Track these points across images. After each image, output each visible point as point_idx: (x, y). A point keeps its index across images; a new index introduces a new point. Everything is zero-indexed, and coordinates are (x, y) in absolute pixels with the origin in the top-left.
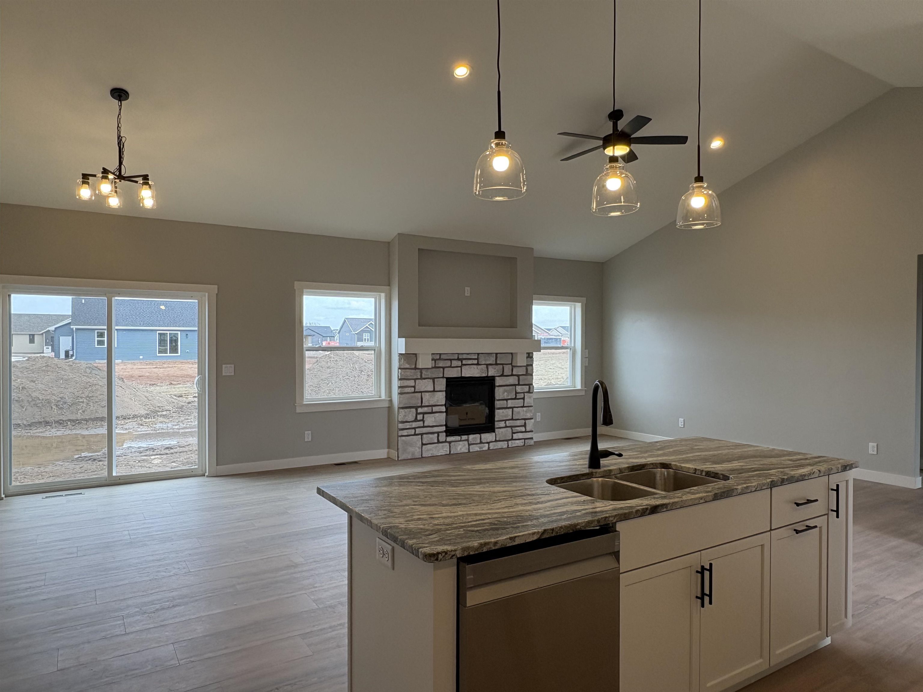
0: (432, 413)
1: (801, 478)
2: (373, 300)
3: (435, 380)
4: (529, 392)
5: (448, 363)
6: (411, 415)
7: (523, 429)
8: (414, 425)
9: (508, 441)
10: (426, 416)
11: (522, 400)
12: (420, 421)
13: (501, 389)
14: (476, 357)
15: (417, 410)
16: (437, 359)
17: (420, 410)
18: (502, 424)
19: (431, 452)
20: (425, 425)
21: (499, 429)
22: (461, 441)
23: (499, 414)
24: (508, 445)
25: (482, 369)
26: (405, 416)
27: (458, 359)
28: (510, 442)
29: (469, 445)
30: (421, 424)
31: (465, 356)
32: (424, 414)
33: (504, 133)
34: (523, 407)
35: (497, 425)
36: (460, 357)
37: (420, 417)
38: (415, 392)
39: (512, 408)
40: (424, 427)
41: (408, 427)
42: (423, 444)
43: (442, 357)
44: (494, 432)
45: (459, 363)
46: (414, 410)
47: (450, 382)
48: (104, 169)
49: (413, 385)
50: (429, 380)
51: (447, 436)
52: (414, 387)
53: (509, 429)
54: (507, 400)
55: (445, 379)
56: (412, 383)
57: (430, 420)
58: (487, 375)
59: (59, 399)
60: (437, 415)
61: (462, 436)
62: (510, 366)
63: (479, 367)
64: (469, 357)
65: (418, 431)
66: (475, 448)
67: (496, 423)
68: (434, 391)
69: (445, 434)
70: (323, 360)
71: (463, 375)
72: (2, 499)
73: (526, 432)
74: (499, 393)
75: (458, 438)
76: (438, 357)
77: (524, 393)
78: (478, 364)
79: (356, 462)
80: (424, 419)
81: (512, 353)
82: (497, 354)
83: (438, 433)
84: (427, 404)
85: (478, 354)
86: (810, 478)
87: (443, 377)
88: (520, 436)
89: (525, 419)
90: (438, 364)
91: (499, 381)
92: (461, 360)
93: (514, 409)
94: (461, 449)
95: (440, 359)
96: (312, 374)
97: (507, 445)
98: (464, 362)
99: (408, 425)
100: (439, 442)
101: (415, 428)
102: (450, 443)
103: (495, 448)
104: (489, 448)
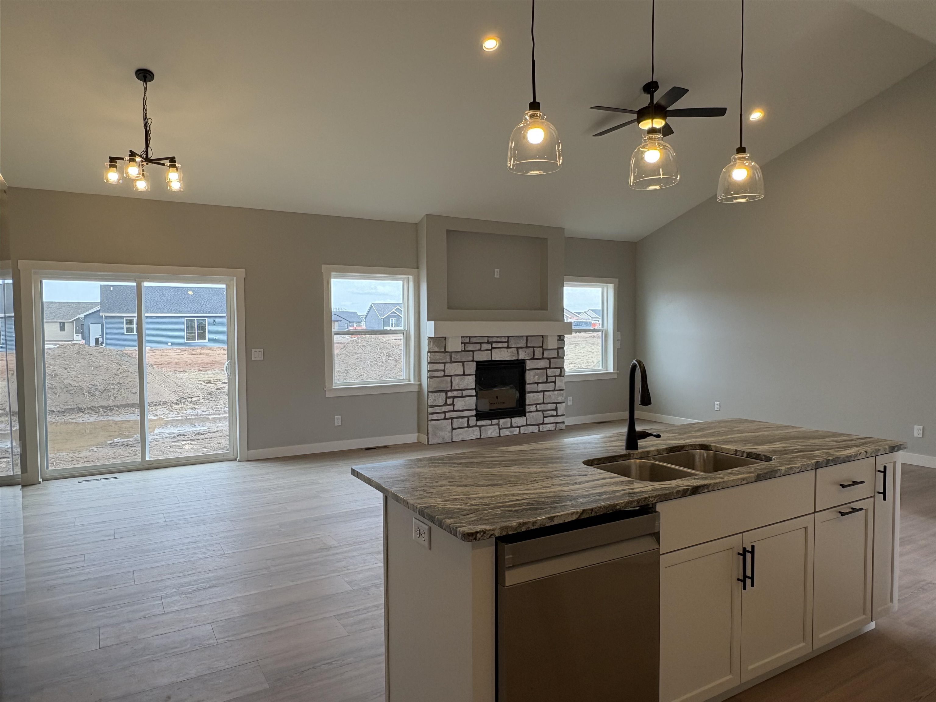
0: (462, 397)
1: (847, 459)
2: (401, 283)
3: (465, 363)
4: (560, 375)
5: (478, 347)
6: (440, 399)
7: (554, 413)
8: (444, 409)
9: (538, 425)
10: (455, 400)
11: (553, 384)
12: (450, 405)
13: (532, 372)
14: (506, 340)
15: (446, 394)
16: (467, 343)
17: (450, 394)
18: (533, 408)
19: (461, 436)
20: (456, 408)
21: (530, 413)
22: (491, 425)
23: (530, 398)
24: (539, 430)
25: (512, 352)
26: (435, 400)
27: (488, 342)
28: (541, 426)
29: (500, 429)
30: (451, 408)
31: (494, 340)
32: (454, 398)
33: (538, 103)
34: (555, 390)
35: (528, 409)
36: (490, 340)
37: (450, 401)
38: (444, 376)
39: (543, 391)
40: (454, 411)
42: (453, 429)
43: (472, 340)
44: (525, 416)
45: (489, 347)
46: (444, 394)
47: (480, 365)
48: (131, 151)
49: (443, 368)
50: (459, 363)
51: (477, 420)
52: (444, 371)
53: (540, 413)
54: (538, 383)
55: (475, 363)
56: (441, 367)
57: (460, 404)
58: (517, 358)
59: (91, 386)
60: (467, 399)
61: (493, 421)
62: (541, 349)
63: (509, 350)
64: (499, 340)
65: (448, 415)
66: (505, 433)
67: (527, 407)
68: (464, 375)
69: (475, 418)
70: (350, 345)
71: (493, 359)
72: (40, 483)
73: (557, 416)
74: (530, 377)
75: (488, 422)
76: (467, 340)
77: (555, 376)
78: (508, 347)
79: (386, 447)
80: (454, 403)
81: (542, 336)
82: (527, 337)
83: (468, 417)
84: (457, 388)
85: (508, 337)
86: (856, 459)
87: (473, 361)
88: (552, 420)
89: (556, 403)
90: (467, 347)
91: (529, 365)
92: (491, 343)
93: (545, 393)
94: (491, 433)
95: (469, 342)
96: (339, 360)
97: (538, 429)
98: (494, 345)
99: (437, 410)
100: (469, 426)
101: (444, 412)
102: (480, 427)
103: (525, 432)
104: (520, 432)
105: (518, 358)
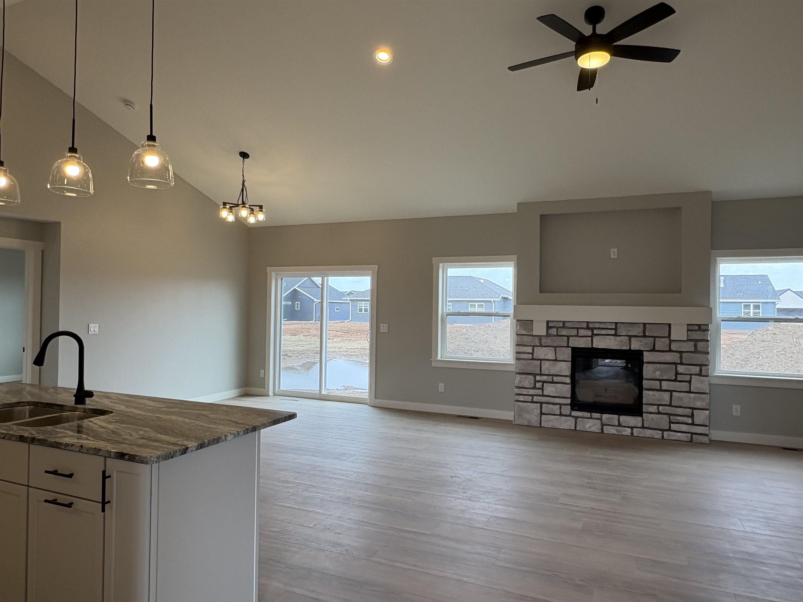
0: (553, 382)
3: (557, 348)
4: (700, 375)
5: (574, 332)
6: (528, 381)
7: (690, 421)
8: (532, 392)
9: (663, 430)
10: (545, 384)
11: (687, 384)
12: (539, 389)
13: (651, 367)
14: (614, 327)
15: (535, 377)
16: (560, 327)
17: (538, 378)
18: (653, 409)
19: (551, 423)
20: (545, 393)
21: (648, 415)
22: (591, 418)
23: (648, 396)
24: (663, 437)
25: (622, 341)
26: (520, 382)
27: (588, 328)
28: (665, 433)
29: (603, 425)
30: (540, 392)
31: (597, 326)
32: (544, 382)
34: (690, 392)
35: (645, 408)
36: (591, 326)
37: (539, 385)
38: (533, 359)
39: (671, 392)
40: (543, 396)
41: (524, 393)
42: (542, 413)
43: (567, 325)
44: (642, 416)
45: (590, 333)
46: (531, 377)
47: (576, 352)
49: (531, 351)
50: (551, 348)
51: (572, 409)
52: (532, 354)
53: (665, 417)
54: (661, 380)
55: (570, 349)
56: (529, 350)
57: (549, 389)
58: (628, 348)
60: (559, 385)
61: (593, 414)
62: (667, 339)
63: (618, 338)
64: (602, 326)
65: (535, 399)
66: (609, 430)
67: (644, 406)
68: (556, 360)
69: (569, 407)
71: (594, 346)
72: (269, 396)
73: (693, 424)
74: (648, 371)
75: (587, 414)
76: (561, 325)
77: (691, 375)
78: (615, 335)
80: (544, 388)
81: (670, 325)
82: (644, 324)
83: (561, 405)
84: (547, 373)
85: (616, 323)
87: (568, 346)
88: (684, 428)
89: (693, 409)
90: (560, 332)
91: (647, 357)
92: (592, 329)
93: (674, 394)
94: (590, 427)
95: (564, 327)
97: (661, 435)
98: (595, 332)
99: (524, 392)
100: (561, 415)
101: (532, 396)
102: (576, 418)
103: (640, 436)
104: (632, 433)
105: (630, 347)
